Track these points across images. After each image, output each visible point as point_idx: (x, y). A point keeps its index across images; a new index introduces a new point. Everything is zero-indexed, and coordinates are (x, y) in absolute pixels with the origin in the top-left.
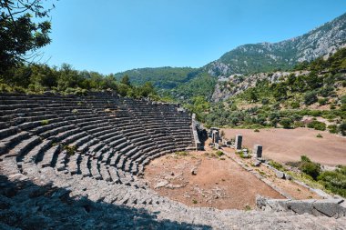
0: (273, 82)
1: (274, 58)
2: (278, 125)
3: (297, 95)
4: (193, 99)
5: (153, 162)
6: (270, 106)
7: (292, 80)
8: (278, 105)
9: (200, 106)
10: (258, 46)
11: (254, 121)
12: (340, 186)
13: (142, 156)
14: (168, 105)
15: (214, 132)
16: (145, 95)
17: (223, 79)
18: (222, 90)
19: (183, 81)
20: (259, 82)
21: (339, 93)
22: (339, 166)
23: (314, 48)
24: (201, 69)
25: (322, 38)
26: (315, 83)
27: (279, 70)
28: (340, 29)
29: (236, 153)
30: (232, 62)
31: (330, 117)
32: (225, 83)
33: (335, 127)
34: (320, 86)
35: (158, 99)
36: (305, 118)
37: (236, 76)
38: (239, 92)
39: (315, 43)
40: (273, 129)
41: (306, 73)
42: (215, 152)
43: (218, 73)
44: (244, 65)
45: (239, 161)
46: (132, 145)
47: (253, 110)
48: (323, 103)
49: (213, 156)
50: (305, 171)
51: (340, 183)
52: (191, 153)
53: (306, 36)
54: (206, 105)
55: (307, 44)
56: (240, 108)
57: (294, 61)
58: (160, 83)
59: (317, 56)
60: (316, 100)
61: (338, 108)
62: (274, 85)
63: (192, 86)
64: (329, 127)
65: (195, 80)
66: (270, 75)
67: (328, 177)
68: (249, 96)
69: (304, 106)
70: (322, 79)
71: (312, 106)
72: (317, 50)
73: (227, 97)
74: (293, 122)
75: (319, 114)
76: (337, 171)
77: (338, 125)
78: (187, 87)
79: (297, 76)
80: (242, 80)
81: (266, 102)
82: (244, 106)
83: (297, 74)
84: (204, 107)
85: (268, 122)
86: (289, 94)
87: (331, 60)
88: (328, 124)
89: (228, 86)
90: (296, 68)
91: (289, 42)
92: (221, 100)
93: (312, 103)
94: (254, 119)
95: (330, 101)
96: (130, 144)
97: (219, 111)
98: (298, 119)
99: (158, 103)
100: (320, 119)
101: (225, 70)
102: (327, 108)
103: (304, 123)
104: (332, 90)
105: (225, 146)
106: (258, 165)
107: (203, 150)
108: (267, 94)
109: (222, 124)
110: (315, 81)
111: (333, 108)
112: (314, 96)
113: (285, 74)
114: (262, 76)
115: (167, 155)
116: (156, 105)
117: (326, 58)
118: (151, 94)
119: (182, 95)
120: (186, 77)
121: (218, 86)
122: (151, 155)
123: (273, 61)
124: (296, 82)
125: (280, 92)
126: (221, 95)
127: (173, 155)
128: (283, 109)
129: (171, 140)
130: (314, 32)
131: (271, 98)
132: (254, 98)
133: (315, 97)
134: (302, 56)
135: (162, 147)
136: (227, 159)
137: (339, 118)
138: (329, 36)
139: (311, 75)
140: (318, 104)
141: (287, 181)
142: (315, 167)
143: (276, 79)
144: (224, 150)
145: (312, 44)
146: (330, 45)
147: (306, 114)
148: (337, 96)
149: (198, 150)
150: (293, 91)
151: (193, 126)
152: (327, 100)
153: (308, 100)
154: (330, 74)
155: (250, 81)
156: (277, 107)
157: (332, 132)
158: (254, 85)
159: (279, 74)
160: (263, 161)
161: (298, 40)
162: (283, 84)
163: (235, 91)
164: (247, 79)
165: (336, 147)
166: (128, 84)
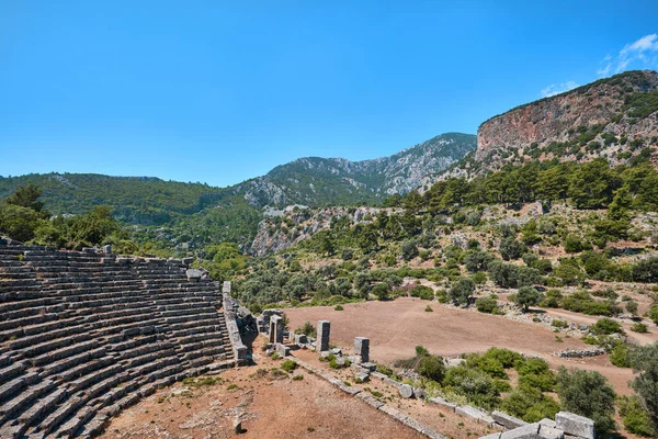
0: (356, 223)
1: (355, 184)
2: (371, 295)
3: (392, 244)
4: (210, 249)
5: (116, 423)
6: (355, 262)
7: (383, 221)
8: (366, 261)
9: (226, 264)
10: (331, 163)
11: (333, 291)
12: (474, 390)
13: (83, 412)
14: (160, 263)
15: (274, 319)
16: (95, 238)
17: (272, 212)
18: (271, 233)
19: (190, 211)
20: (335, 221)
21: (442, 242)
22: (463, 356)
23: (406, 177)
24: (230, 190)
25: (414, 165)
26: (413, 228)
27: (365, 204)
28: (432, 156)
29: (321, 360)
30: (289, 184)
31: (437, 279)
32: (277, 220)
33: (444, 293)
34: (419, 232)
35: (131, 250)
36: (406, 281)
37: (296, 209)
38: (302, 236)
39: (406, 169)
40: (363, 303)
41: (401, 211)
42: (278, 365)
43: (263, 200)
44: (309, 190)
45: (333, 377)
46: (47, 382)
47: (329, 270)
48: (425, 258)
49: (277, 374)
50: (424, 374)
51: (473, 385)
52: (225, 374)
53: (395, 158)
54: (240, 260)
55: (398, 169)
56: (306, 267)
57: (382, 193)
58: (128, 212)
59: (410, 188)
60: (417, 254)
61: (443, 265)
62: (359, 228)
63: (209, 222)
64: (438, 294)
65: (216, 210)
66: (352, 211)
67: (457, 378)
68: (321, 244)
69: (402, 263)
70: (420, 221)
71: (413, 262)
72: (409, 180)
73: (281, 246)
74: (390, 288)
75: (422, 275)
76: (463, 363)
77: (448, 290)
78: (198, 223)
79: (389, 215)
80: (307, 216)
81: (349, 257)
82: (314, 262)
83: (389, 212)
84: (234, 266)
85: (355, 291)
86: (380, 243)
87: (428, 195)
88: (436, 289)
89: (284, 225)
90: (387, 203)
91: (373, 164)
92: (270, 251)
93: (412, 258)
94: (332, 286)
95: (434, 254)
96: (37, 380)
97: (268, 273)
98: (398, 283)
99: (134, 258)
100: (425, 283)
101: (277, 196)
102: (430, 264)
103: (406, 289)
104: (434, 238)
105: (297, 348)
106: (367, 380)
107: (251, 363)
108: (348, 243)
109: (274, 299)
110: (413, 224)
111: (437, 265)
112: (413, 246)
113: (372, 210)
114: (340, 212)
115: (160, 393)
116: (128, 263)
117: (422, 192)
118: (112, 238)
119: (185, 239)
120: (196, 202)
121: (263, 224)
122: (111, 401)
123: (353, 188)
124: (389, 224)
125: (369, 239)
126: (268, 242)
127: (178, 389)
128: (374, 268)
129: (170, 349)
130: (404, 154)
131: (356, 250)
132: (330, 249)
133: (415, 249)
134: (392, 186)
135: (145, 372)
136: (307, 376)
137: (446, 280)
138: (422, 163)
139: (407, 214)
140: (419, 258)
141: (419, 401)
142: (437, 365)
143: (360, 217)
144: (296, 357)
145: (402, 170)
146: (424, 176)
147: (406, 275)
148: (440, 247)
149: (241, 364)
150: (386, 238)
151: (225, 309)
152: (430, 253)
153: (407, 253)
154: (429, 216)
155: (321, 219)
156: (366, 264)
157: (442, 301)
158: (327, 225)
159: (364, 209)
160: (372, 369)
161: (385, 162)
162: (372, 227)
163: (297, 236)
164: (316, 215)
165: (452, 325)
166: (38, 207)
